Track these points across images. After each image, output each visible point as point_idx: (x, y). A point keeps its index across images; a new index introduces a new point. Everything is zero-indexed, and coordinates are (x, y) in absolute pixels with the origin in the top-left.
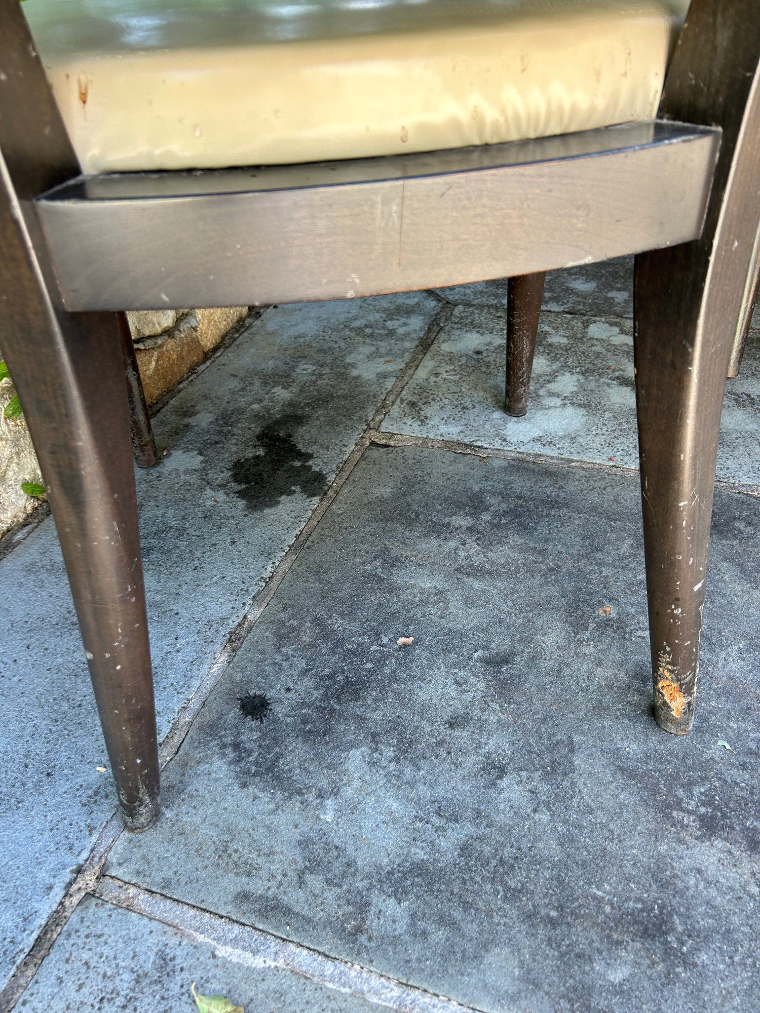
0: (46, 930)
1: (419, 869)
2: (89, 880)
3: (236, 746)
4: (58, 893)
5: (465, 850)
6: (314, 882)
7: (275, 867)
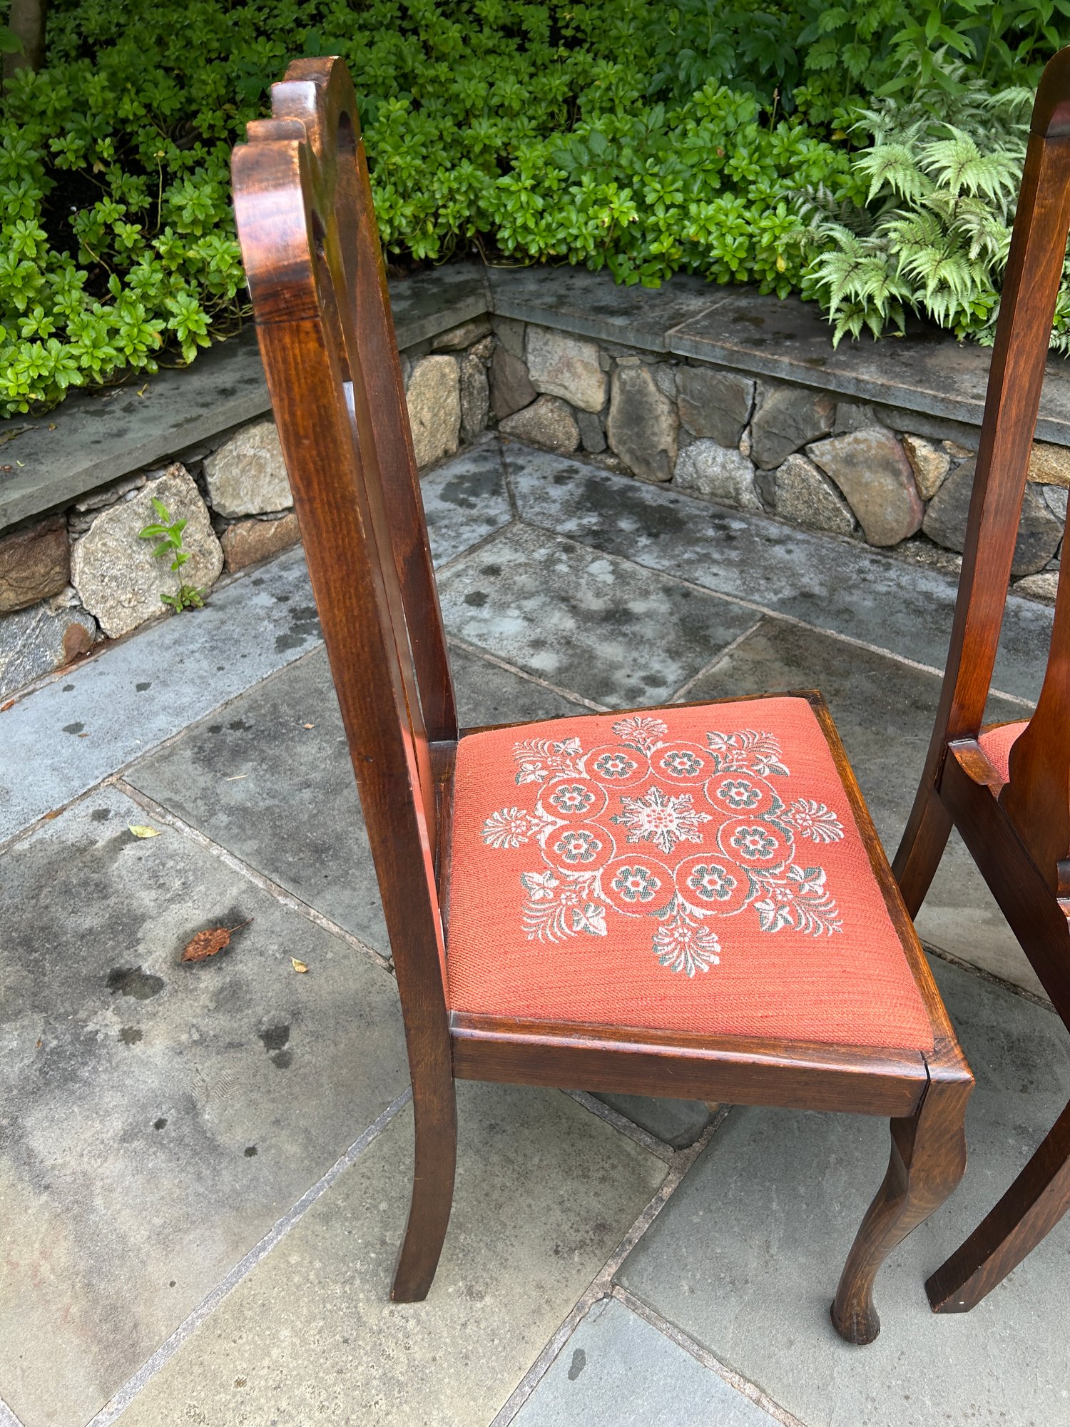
0: (90, 790)
1: (245, 810)
2: (113, 779)
3: (200, 748)
4: (99, 780)
5: (268, 808)
6: (200, 802)
7: (188, 794)
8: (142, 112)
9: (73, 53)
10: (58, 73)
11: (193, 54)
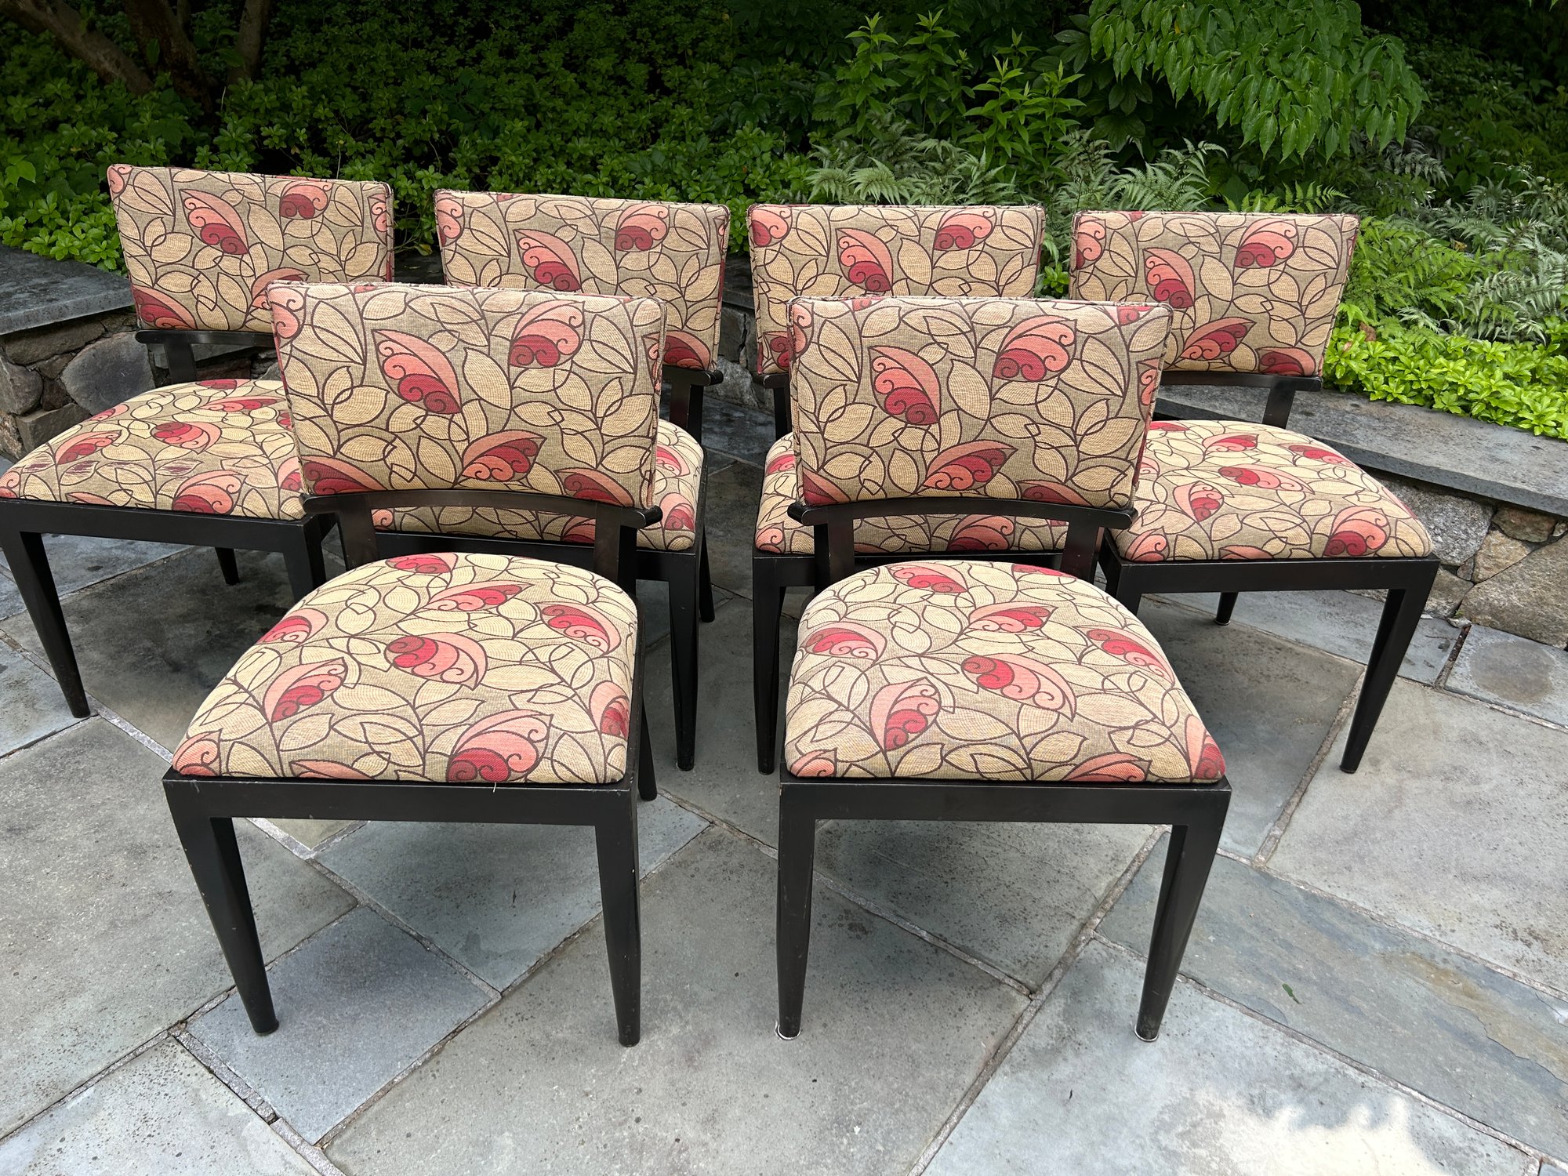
8: (332, 115)
9: (283, 70)
10: (270, 84)
11: (374, 80)
